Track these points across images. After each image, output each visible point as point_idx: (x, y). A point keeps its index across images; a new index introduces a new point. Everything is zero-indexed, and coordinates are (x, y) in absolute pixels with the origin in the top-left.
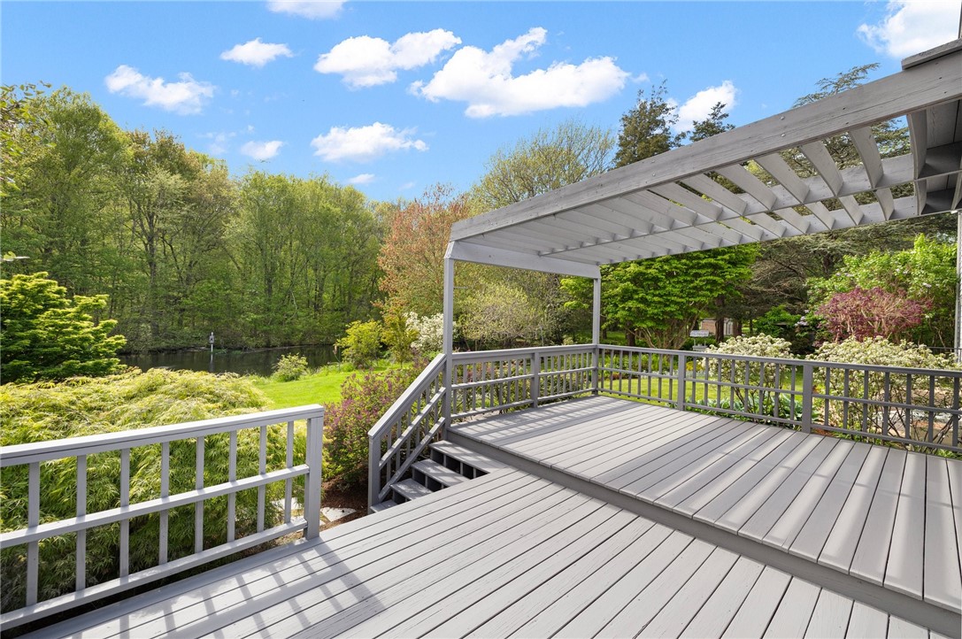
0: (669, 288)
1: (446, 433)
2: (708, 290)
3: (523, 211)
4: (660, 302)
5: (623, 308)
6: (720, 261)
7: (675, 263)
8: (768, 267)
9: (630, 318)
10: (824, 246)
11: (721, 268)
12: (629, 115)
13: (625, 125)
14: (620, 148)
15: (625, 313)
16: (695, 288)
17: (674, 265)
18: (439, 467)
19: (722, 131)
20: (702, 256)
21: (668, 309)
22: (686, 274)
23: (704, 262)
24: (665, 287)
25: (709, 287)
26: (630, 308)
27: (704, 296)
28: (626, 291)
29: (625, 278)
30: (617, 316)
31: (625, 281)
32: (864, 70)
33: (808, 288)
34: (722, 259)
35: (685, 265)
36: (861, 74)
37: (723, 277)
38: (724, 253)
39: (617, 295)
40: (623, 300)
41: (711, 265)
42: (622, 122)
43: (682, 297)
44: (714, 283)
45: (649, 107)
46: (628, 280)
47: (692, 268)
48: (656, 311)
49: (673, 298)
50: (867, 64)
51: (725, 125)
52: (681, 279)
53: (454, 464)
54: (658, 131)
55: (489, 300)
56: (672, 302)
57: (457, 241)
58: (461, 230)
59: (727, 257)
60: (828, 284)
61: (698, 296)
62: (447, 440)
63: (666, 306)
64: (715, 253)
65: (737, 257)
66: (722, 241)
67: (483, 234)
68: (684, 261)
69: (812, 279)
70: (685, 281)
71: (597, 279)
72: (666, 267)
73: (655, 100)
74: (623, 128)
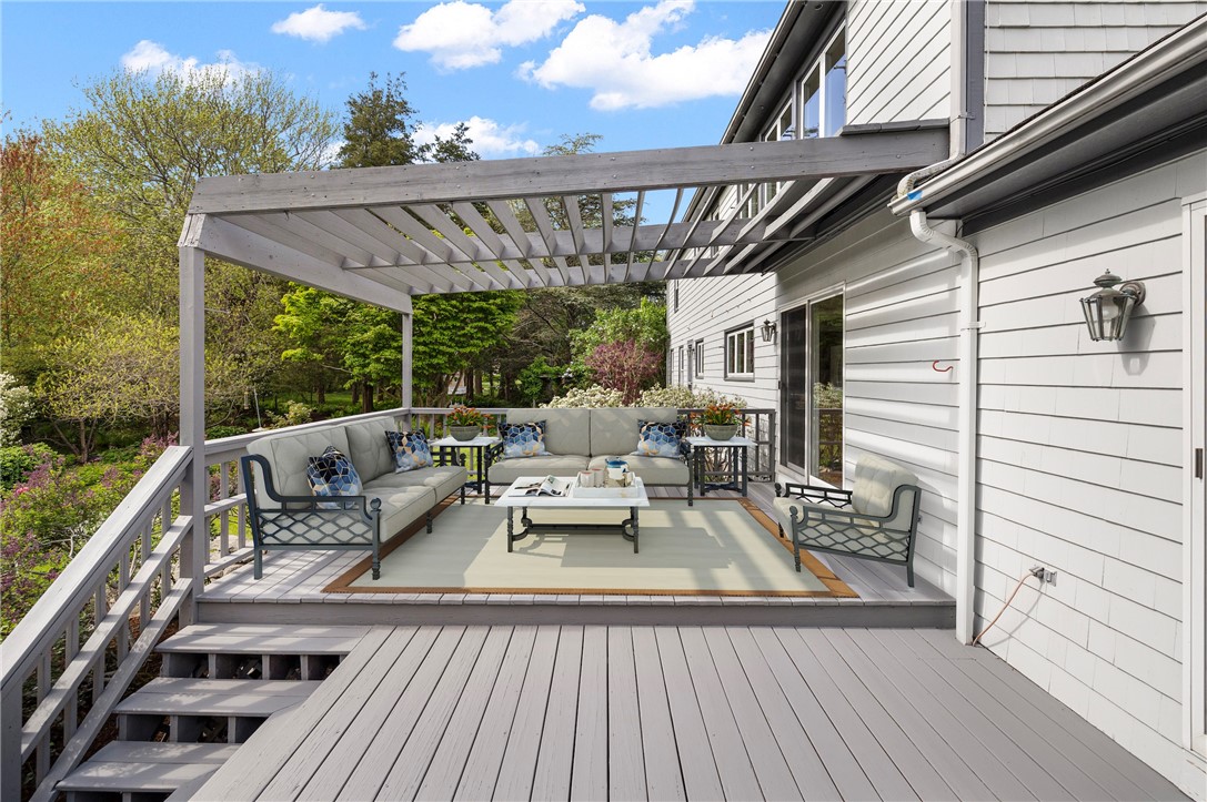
0: (436, 335)
1: (199, 608)
2: (478, 338)
3: (387, 184)
4: (425, 352)
5: (378, 360)
6: (491, 305)
7: (444, 304)
8: (525, 317)
9: (387, 374)
10: (576, 300)
11: (492, 313)
12: (359, 101)
13: (353, 113)
14: (347, 142)
15: (380, 366)
16: (464, 335)
17: (443, 307)
18: (201, 685)
19: (465, 158)
20: (473, 298)
21: (435, 361)
22: (455, 318)
23: (476, 305)
24: (430, 334)
25: (479, 335)
26: (386, 360)
27: (474, 345)
28: (380, 336)
29: (378, 319)
30: (367, 370)
31: (378, 323)
32: (593, 137)
33: (571, 339)
34: (493, 304)
35: (454, 307)
36: (591, 141)
37: (494, 324)
38: (495, 297)
39: (367, 342)
40: (376, 349)
41: (481, 310)
42: (348, 106)
43: (450, 347)
44: (483, 330)
45: (384, 99)
46: (383, 321)
47: (462, 311)
48: (420, 363)
49: (441, 348)
50: (597, 134)
51: (469, 151)
52: (450, 323)
53: (239, 665)
54: (398, 135)
55: (117, 345)
56: (440, 352)
57: (210, 215)
58: (229, 194)
59: (498, 301)
60: (587, 335)
61: (468, 346)
62: (198, 621)
63: (431, 357)
64: (486, 296)
65: (506, 301)
66: (473, 284)
67: (286, 211)
68: (454, 302)
69: (574, 331)
70: (454, 327)
71: (407, 315)
72: (434, 308)
73: (393, 93)
74: (350, 116)
